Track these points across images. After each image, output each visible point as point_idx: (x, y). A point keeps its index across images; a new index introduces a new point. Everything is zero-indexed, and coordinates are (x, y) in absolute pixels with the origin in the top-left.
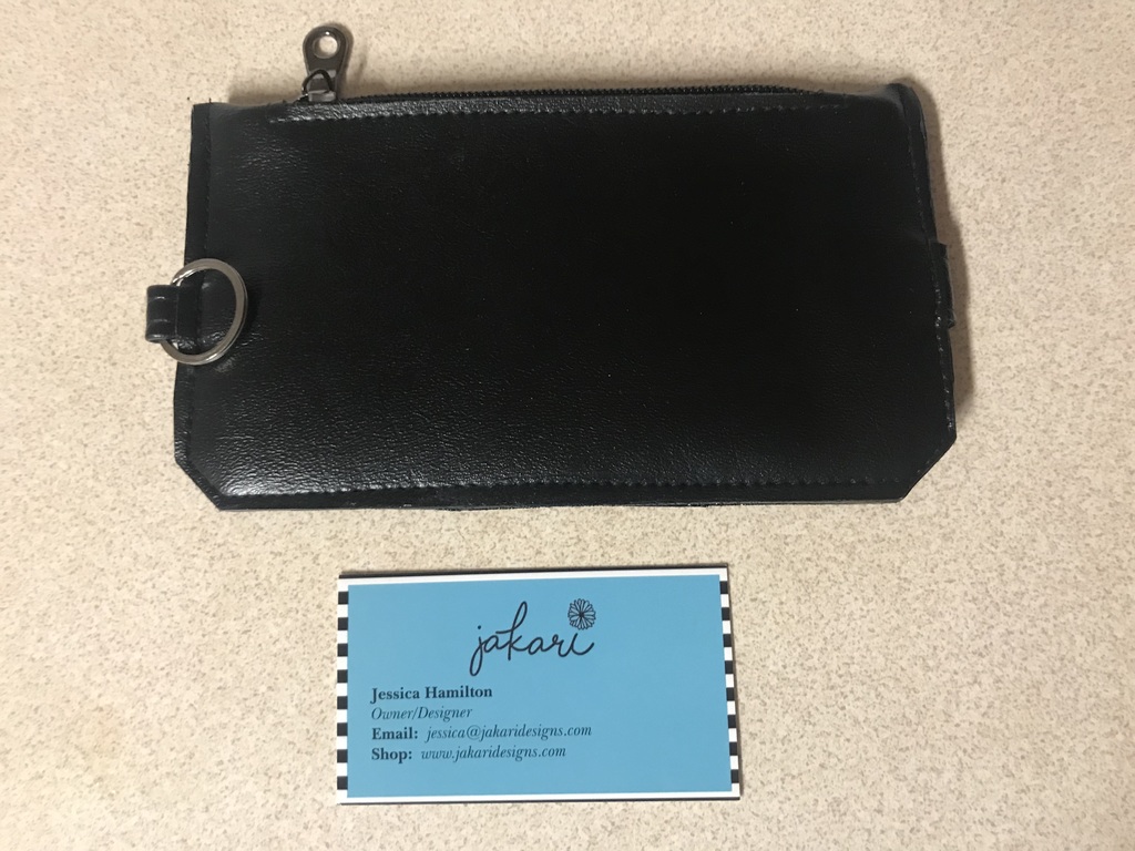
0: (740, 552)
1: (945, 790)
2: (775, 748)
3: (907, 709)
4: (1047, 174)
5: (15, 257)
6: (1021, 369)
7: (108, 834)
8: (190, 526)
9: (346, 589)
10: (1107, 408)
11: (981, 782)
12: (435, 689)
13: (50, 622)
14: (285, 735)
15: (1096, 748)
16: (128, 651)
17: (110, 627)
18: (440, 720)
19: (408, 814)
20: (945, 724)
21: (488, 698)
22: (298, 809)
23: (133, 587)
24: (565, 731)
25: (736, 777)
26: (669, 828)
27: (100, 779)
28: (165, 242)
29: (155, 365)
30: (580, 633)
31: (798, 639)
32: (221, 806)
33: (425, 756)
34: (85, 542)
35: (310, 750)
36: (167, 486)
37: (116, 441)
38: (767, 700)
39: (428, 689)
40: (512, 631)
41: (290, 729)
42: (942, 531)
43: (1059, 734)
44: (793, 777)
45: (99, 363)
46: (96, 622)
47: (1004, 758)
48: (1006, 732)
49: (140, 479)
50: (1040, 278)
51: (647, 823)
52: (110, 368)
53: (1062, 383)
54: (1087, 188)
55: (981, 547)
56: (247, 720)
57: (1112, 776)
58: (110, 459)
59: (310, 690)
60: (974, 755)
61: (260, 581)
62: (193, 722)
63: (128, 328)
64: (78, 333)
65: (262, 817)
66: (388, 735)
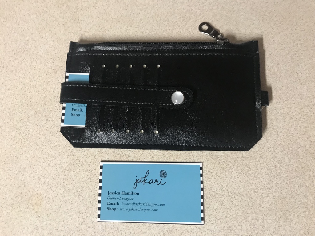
0: (206, 159)
1: (259, 225)
2: (213, 212)
3: (249, 203)
4: (290, 63)
5: (22, 77)
6: (282, 113)
7: (38, 227)
8: (63, 147)
9: (102, 165)
10: (305, 124)
11: (269, 223)
12: (124, 192)
13: (26, 170)
14: (85, 203)
15: (301, 215)
16: (45, 179)
17: (41, 172)
18: (125, 200)
19: (116, 225)
20: (259, 207)
21: (138, 195)
22: (87, 223)
23: (48, 162)
24: (158, 205)
25: (203, 219)
26: (184, 232)
27: (36, 212)
28: (60, 74)
29: (56, 106)
30: (163, 179)
31: (220, 183)
32: (67, 221)
33: (121, 210)
34: (36, 150)
35: (91, 207)
36: (58, 137)
37: (45, 125)
38: (211, 199)
39: (122, 192)
40: (145, 178)
41: (86, 201)
42: (260, 155)
43: (290, 211)
44: (218, 220)
45: (42, 104)
46: (38, 171)
47: (275, 217)
48: (276, 210)
49: (51, 134)
50: (287, 90)
51: (179, 230)
52: (44, 106)
53: (293, 118)
54: (300, 67)
55: (270, 160)
56: (75, 199)
57: (305, 223)
58: (44, 129)
59: (92, 191)
60: (267, 216)
61: (80, 162)
62: (61, 198)
63: (50, 96)
64: (37, 96)
65: (78, 224)
66: (111, 204)
